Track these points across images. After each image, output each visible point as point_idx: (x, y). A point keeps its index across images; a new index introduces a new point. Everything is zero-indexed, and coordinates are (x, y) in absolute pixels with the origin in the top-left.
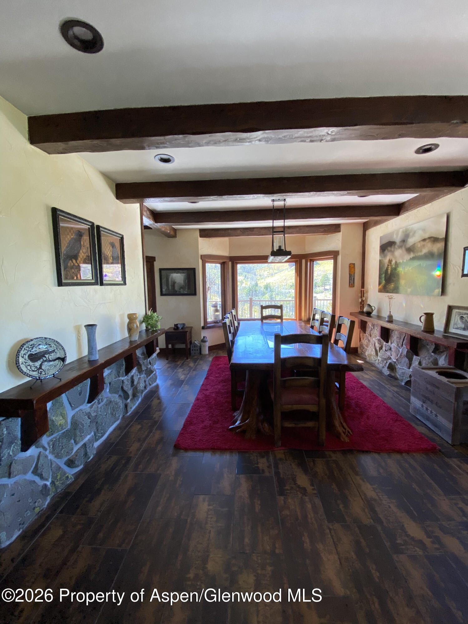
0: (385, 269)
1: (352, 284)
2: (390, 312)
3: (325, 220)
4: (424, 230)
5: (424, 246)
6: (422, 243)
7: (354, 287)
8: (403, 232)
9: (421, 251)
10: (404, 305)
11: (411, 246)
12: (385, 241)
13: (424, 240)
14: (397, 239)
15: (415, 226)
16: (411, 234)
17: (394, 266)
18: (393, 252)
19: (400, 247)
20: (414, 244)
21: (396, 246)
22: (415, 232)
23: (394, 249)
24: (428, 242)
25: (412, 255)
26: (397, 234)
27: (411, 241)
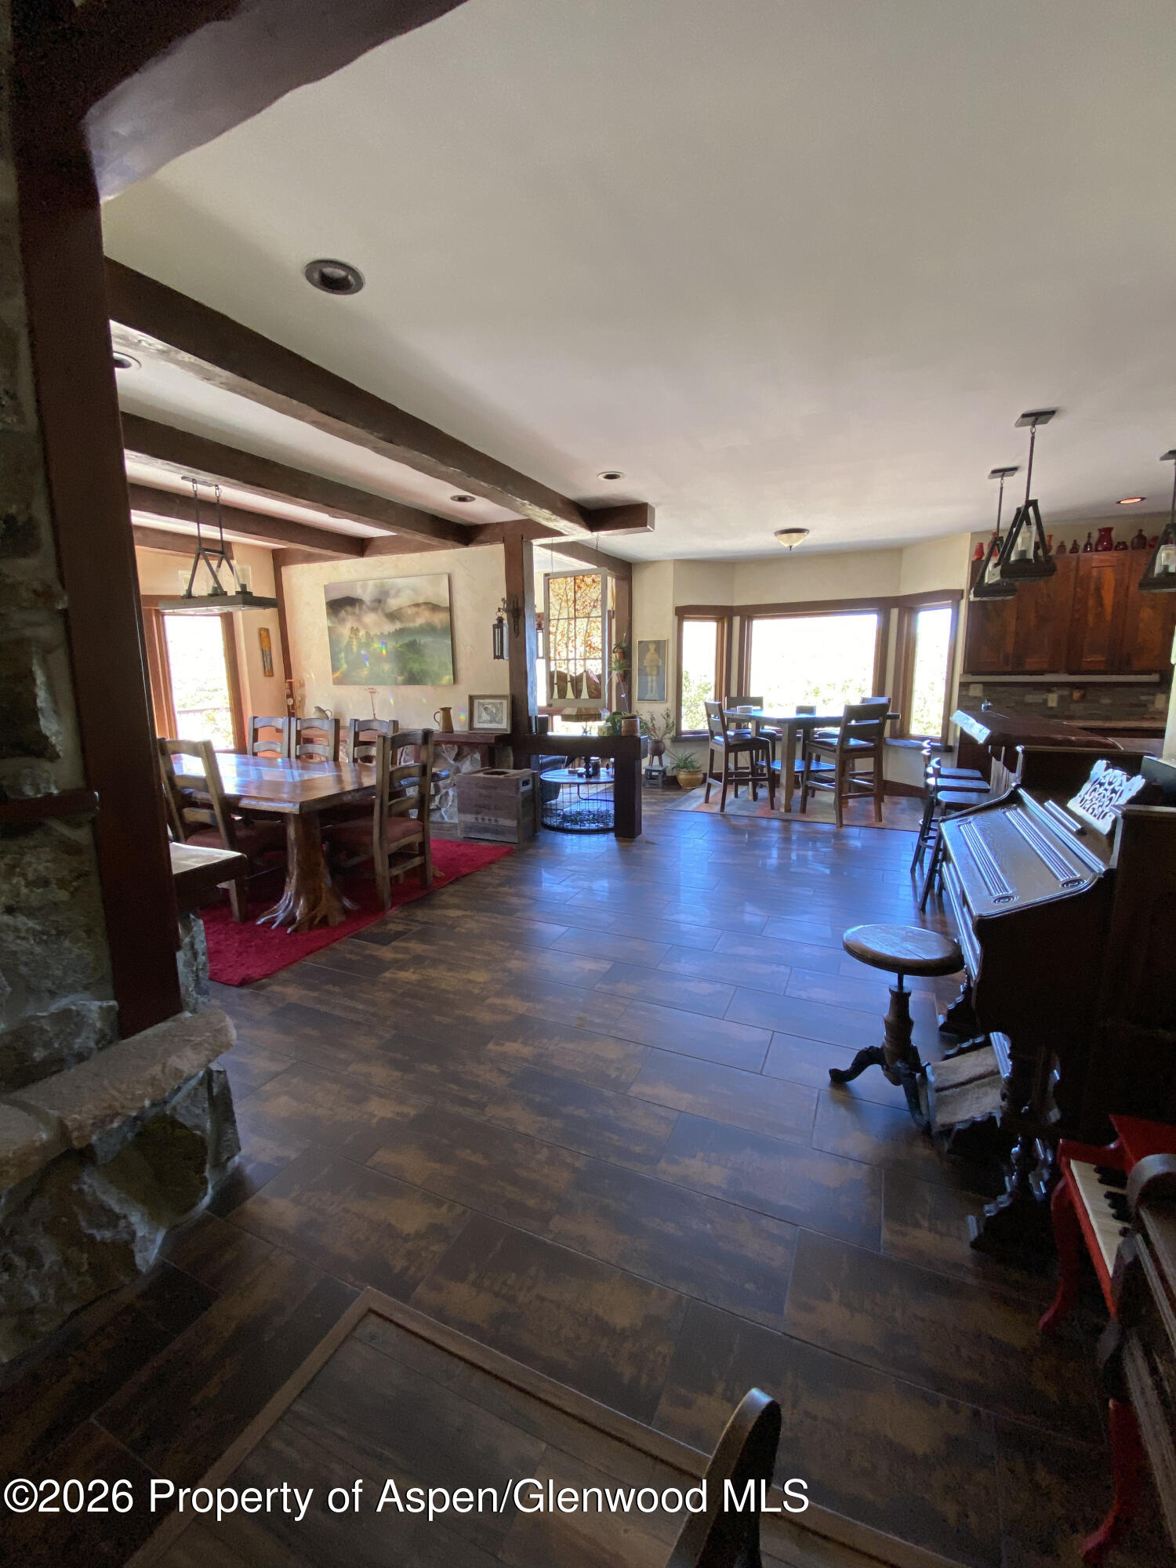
0: (345, 643)
1: (269, 672)
2: (374, 715)
3: (165, 521)
4: (415, 590)
5: (417, 613)
6: (415, 610)
7: (273, 676)
8: (376, 586)
9: (414, 621)
10: (392, 701)
11: (394, 611)
12: (337, 595)
13: (417, 605)
14: (367, 595)
15: (400, 582)
16: (392, 592)
17: (363, 640)
18: (359, 618)
19: (374, 609)
20: (400, 609)
21: (364, 607)
22: (398, 591)
23: (360, 610)
24: (424, 609)
25: (398, 625)
26: (364, 587)
27: (393, 603)
